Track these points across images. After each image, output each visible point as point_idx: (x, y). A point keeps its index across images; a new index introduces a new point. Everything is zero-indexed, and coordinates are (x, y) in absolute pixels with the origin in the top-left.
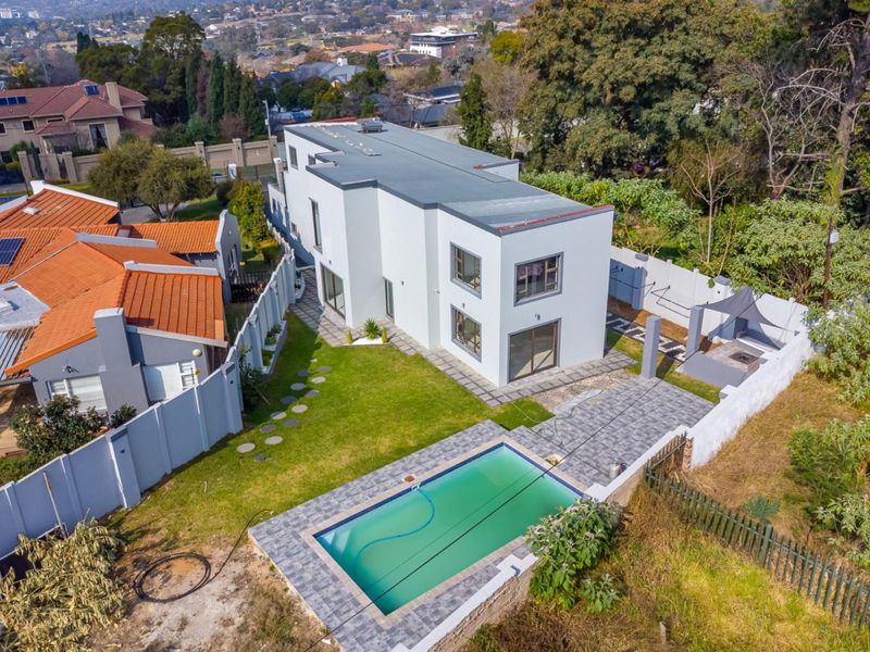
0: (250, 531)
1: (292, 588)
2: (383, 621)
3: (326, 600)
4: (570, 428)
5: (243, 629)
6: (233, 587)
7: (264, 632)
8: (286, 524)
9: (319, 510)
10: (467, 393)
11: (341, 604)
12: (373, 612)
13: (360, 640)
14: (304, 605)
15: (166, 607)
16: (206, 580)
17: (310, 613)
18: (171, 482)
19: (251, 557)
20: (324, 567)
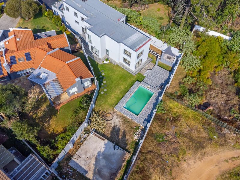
0: (114, 108)
1: (125, 115)
2: (138, 117)
3: (130, 116)
4: (148, 80)
5: (122, 121)
6: (117, 116)
7: (125, 122)
8: (119, 106)
9: (122, 103)
10: (129, 73)
11: (132, 116)
12: (136, 116)
13: (136, 120)
14: (127, 117)
15: (111, 121)
16: (113, 116)
17: (129, 118)
18: (96, 102)
19: (116, 112)
20: (127, 111)
